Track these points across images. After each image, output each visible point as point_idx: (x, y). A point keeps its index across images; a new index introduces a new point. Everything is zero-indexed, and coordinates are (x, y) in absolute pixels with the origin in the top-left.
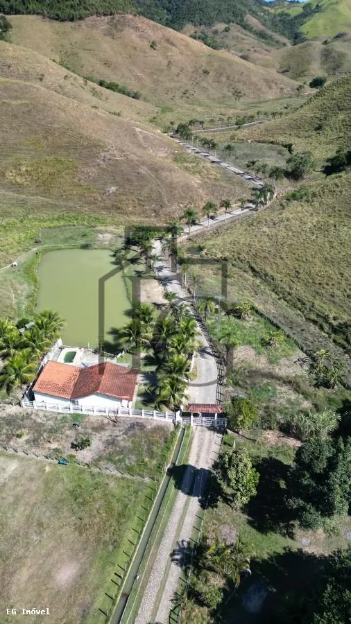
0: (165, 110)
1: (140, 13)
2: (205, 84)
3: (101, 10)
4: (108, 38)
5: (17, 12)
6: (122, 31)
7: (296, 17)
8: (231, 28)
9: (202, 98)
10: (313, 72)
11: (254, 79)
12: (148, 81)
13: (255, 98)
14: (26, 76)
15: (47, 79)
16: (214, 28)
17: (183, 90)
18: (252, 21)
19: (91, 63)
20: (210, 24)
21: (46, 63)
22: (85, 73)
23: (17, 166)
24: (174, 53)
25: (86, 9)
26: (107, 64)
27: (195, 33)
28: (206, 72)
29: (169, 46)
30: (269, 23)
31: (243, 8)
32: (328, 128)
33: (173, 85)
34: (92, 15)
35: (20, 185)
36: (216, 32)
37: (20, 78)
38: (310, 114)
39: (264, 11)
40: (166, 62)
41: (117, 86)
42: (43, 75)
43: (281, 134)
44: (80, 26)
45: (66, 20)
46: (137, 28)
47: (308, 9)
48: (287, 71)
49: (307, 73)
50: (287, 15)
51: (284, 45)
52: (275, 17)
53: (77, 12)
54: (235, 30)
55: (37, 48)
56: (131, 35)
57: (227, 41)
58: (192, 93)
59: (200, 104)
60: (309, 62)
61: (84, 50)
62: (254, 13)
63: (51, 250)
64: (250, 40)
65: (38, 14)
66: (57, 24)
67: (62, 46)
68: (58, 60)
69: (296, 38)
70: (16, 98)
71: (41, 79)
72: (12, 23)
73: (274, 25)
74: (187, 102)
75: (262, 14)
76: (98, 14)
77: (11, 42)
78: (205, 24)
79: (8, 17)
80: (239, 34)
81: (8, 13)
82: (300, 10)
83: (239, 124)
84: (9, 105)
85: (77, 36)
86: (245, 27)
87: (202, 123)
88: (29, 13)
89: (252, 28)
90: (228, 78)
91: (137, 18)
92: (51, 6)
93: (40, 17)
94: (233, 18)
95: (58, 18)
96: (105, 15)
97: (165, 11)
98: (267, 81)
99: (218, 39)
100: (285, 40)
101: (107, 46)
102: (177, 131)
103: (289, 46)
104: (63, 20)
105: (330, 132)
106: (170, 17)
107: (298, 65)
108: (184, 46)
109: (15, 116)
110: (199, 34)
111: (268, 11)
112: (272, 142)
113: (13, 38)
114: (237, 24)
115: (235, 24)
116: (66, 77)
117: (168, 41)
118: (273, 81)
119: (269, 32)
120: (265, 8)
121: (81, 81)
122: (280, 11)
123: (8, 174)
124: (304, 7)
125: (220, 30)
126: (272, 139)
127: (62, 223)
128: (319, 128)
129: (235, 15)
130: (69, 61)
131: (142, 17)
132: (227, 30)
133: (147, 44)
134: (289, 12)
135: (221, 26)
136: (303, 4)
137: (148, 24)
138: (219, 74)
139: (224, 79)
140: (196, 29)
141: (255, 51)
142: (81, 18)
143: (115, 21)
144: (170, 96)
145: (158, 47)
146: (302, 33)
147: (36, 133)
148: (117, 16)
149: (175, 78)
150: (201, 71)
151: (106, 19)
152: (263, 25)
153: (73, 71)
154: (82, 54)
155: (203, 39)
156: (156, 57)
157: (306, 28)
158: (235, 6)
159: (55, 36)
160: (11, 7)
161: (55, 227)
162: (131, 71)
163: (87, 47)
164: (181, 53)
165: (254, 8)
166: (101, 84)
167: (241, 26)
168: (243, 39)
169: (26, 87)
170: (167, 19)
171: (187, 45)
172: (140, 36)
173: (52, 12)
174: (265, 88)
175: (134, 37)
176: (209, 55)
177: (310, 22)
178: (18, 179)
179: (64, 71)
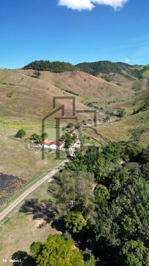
0: (86, 99)
1: (81, 71)
2: (102, 92)
3: (69, 70)
4: (70, 78)
5: (43, 70)
6: (75, 76)
7: (141, 71)
8: (116, 74)
9: (100, 96)
10: (143, 89)
11: (119, 91)
12: (82, 91)
13: (119, 96)
14: (44, 88)
15: (50, 89)
16: (109, 74)
17: (93, 94)
18: (124, 72)
19: (63, 85)
20: (108, 73)
21: (50, 85)
22: (62, 88)
23: (40, 110)
24: (92, 83)
25: (64, 69)
26: (69, 85)
27: (103, 76)
28: (102, 88)
29: (90, 80)
30: (130, 73)
31: (120, 68)
32: (136, 105)
33: (90, 92)
34: (66, 71)
35: (40, 115)
36: (110, 76)
37: (42, 89)
38: (132, 101)
39: (129, 69)
40: (89, 85)
41: (72, 92)
42: (49, 88)
43: (122, 106)
44: (62, 74)
45: (58, 72)
46: (80, 75)
47: (145, 68)
48: (134, 88)
49: (141, 89)
50: (137, 70)
51: (135, 80)
52: (132, 71)
53: (61, 70)
54: (117, 75)
55: (48, 80)
56: (78, 77)
57: (114, 79)
58: (97, 94)
59: (99, 98)
60: (142, 86)
61: (62, 81)
62: (124, 69)
63: (47, 128)
64: (122, 78)
65: (49, 71)
66: (55, 74)
67: (56, 80)
68: (54, 84)
69: (140, 77)
70: (41, 94)
71: (48, 89)
72: (41, 73)
73: (132, 74)
74: (94, 97)
75: (128, 70)
76: (68, 71)
77: (40, 79)
78: (106, 73)
79: (39, 71)
80: (118, 76)
81: (40, 71)
82: (143, 68)
83: (109, 103)
84: (39, 95)
85: (61, 77)
86: (121, 74)
87: (97, 103)
88: (46, 71)
89: (123, 74)
90: (110, 90)
91: (80, 72)
92: (53, 69)
93: (50, 72)
94: (116, 71)
95: (55, 72)
96: (70, 71)
97: (92, 69)
98: (124, 91)
99: (111, 78)
100: (136, 78)
101: (70, 80)
102: (88, 105)
103: (137, 80)
104: (56, 73)
105: (137, 106)
106: (94, 71)
107: (138, 87)
108: (96, 80)
109: (40, 98)
110: (104, 76)
111: (130, 69)
112: (118, 109)
113: (41, 78)
114: (118, 73)
115: (117, 73)
116: (56, 89)
117: (90, 79)
118: (126, 91)
119: (130, 76)
120: (129, 68)
121: (60, 90)
122: (134, 69)
123: (37, 112)
124: (144, 68)
125: (111, 75)
126: (119, 108)
127: (50, 123)
128: (134, 105)
129: (117, 70)
130: (57, 84)
131: (82, 72)
132: (114, 75)
133: (83, 80)
134: (138, 69)
135: (112, 74)
136: (144, 66)
137: (84, 74)
138: (107, 89)
139: (108, 90)
140: (103, 74)
141: (124, 82)
142: (62, 72)
143: (73, 73)
144: (89, 95)
145: (87, 80)
146: (142, 76)
147: (46, 102)
148: (74, 71)
149: (92, 90)
150: (100, 88)
151: (70, 72)
152: (128, 73)
153: (58, 87)
154: (62, 82)
155: (105, 78)
156: (86, 83)
157: (144, 74)
158: (117, 67)
159: (54, 77)
160: (41, 69)
161: (48, 124)
162: (77, 88)
163: (63, 80)
164: (94, 82)
165: (125, 68)
166: (67, 91)
167: (120, 73)
168: (120, 78)
169: (44, 91)
170: (93, 71)
171: (97, 80)
172: (81, 77)
173: (53, 70)
174: (123, 93)
175: (79, 78)
176: (104, 83)
177: (146, 72)
178: (40, 113)
179: (55, 87)
